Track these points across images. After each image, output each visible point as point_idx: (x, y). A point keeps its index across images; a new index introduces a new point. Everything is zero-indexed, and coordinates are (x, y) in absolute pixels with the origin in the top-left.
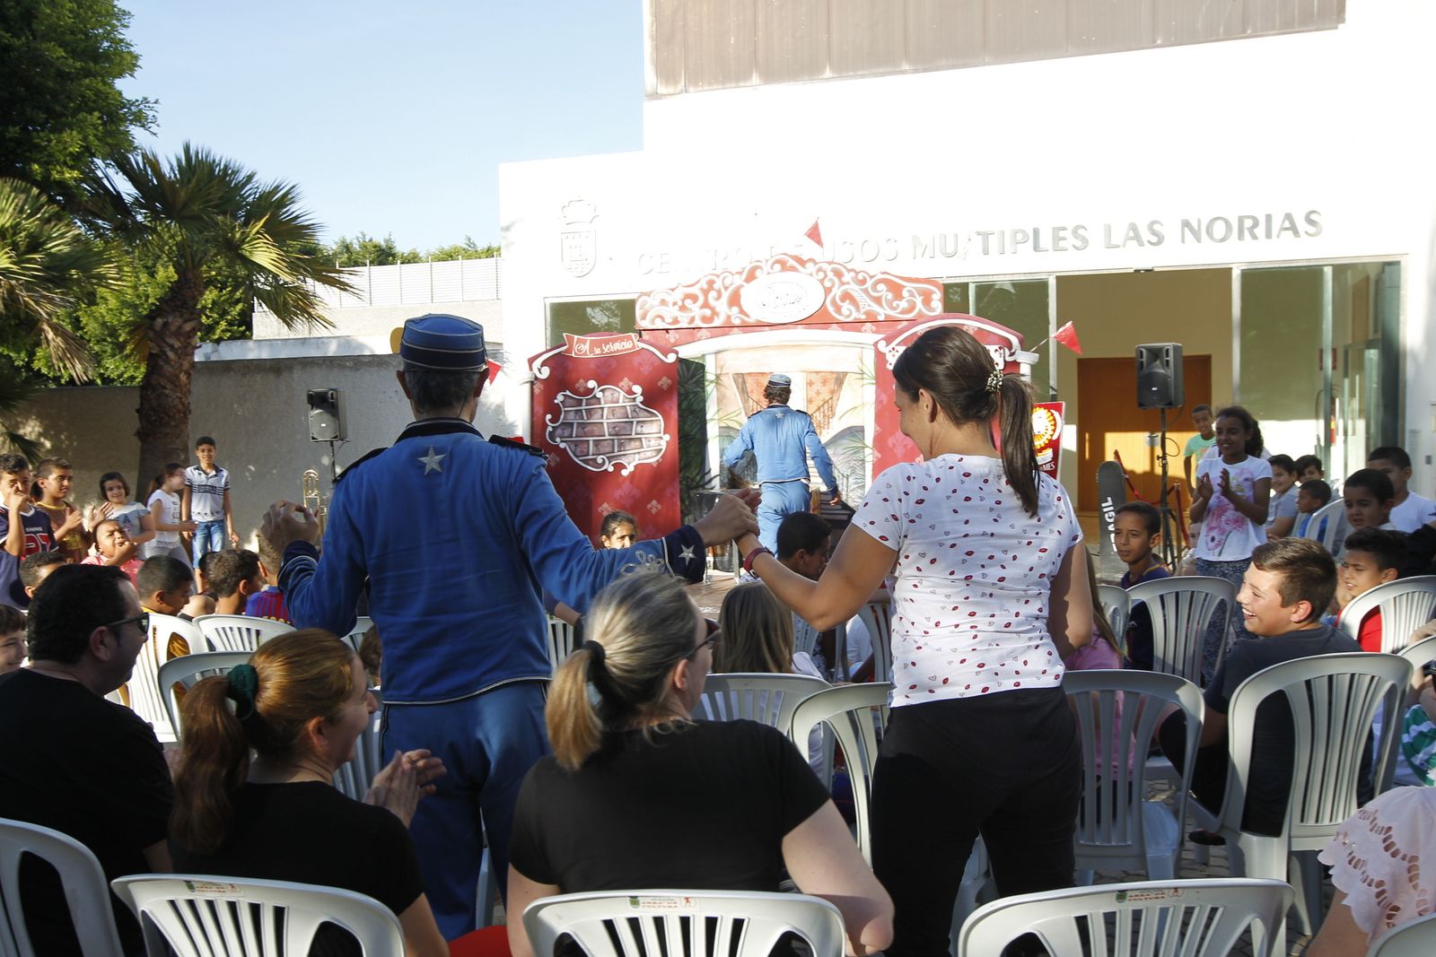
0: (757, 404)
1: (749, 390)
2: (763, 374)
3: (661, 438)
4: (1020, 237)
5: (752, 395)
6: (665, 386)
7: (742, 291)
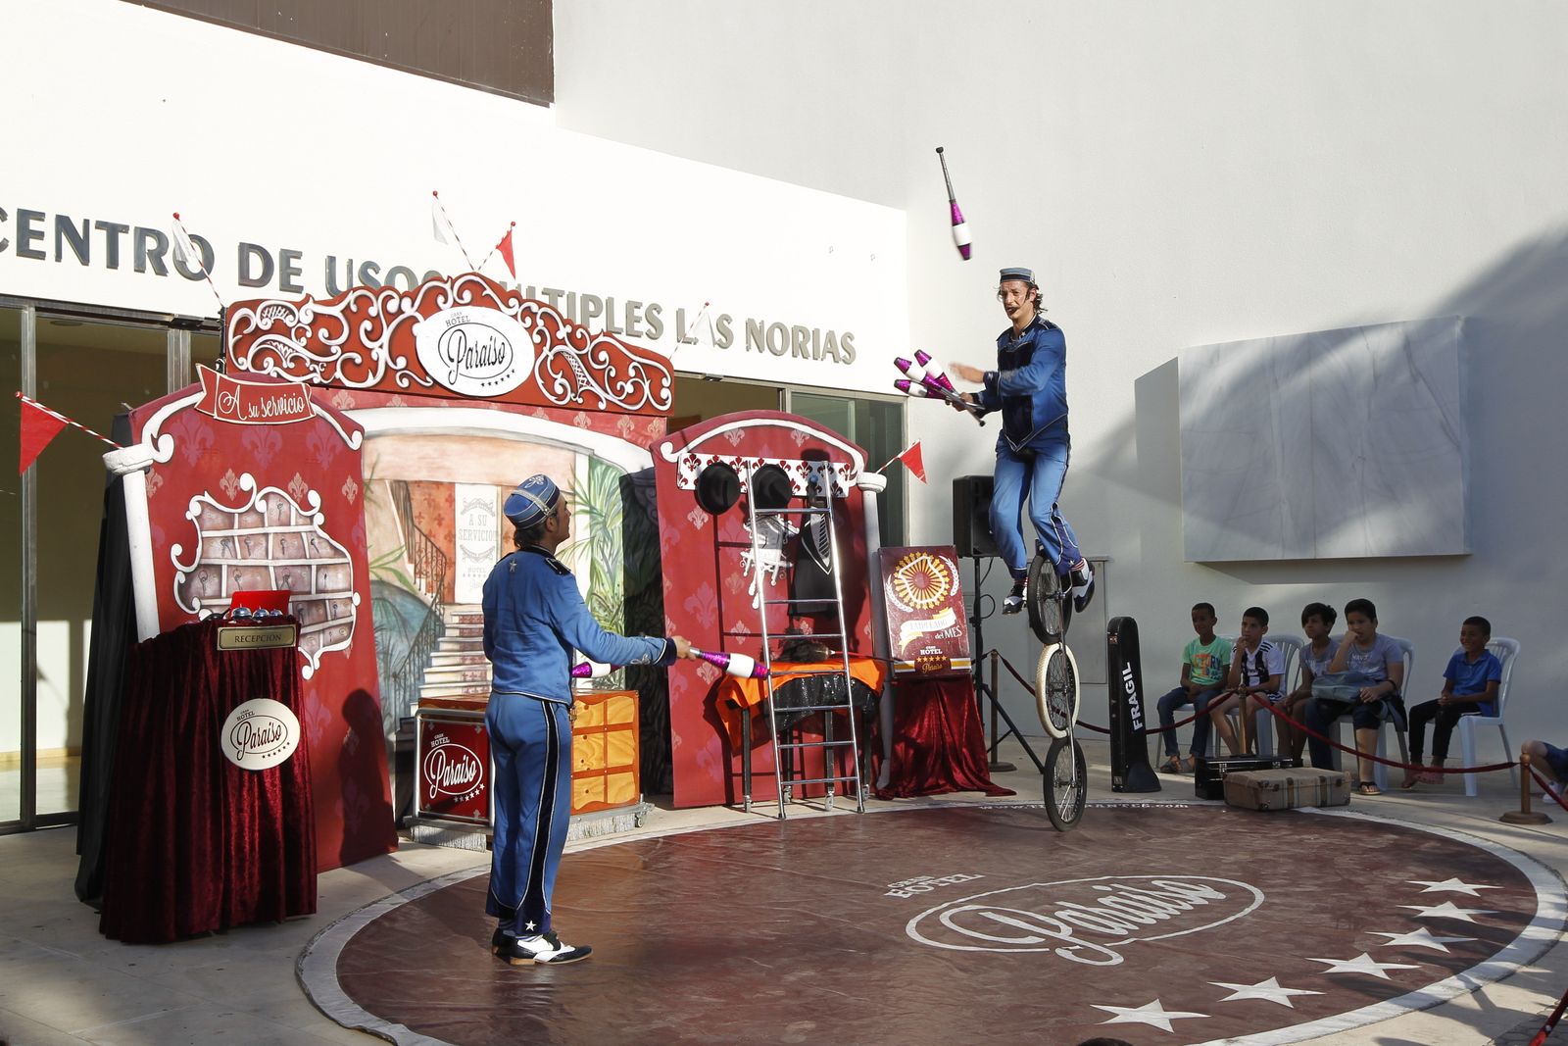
2: (438, 484)
3: (351, 600)
4: (592, 307)
5: (420, 523)
6: (351, 498)
7: (416, 329)
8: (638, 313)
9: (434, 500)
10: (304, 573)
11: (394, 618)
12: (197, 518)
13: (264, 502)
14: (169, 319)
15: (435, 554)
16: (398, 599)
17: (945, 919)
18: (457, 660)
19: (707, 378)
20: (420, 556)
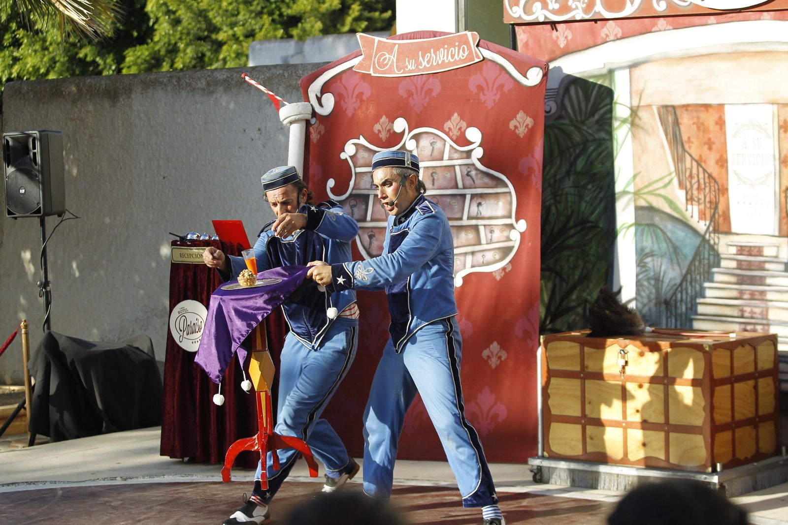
0: (699, 164)
1: (685, 138)
2: (707, 107)
3: (511, 227)
5: (690, 147)
6: (521, 130)
9: (703, 124)
11: (665, 245)
12: (351, 157)
13: (413, 141)
15: (707, 180)
16: (669, 226)
18: (734, 294)
20: (691, 183)
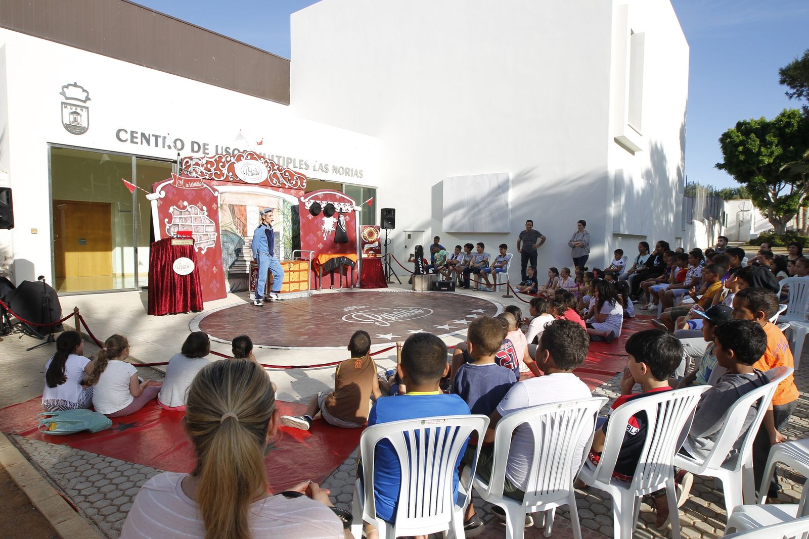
2: (242, 206)
3: (215, 234)
4: (289, 161)
5: (237, 215)
6: (215, 208)
7: (235, 165)
8: (302, 163)
9: (241, 210)
10: (202, 227)
11: (230, 240)
12: (172, 212)
13: (190, 209)
14: (172, 161)
15: (241, 224)
17: (353, 316)
19: (321, 180)
20: (237, 224)
